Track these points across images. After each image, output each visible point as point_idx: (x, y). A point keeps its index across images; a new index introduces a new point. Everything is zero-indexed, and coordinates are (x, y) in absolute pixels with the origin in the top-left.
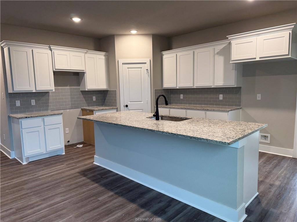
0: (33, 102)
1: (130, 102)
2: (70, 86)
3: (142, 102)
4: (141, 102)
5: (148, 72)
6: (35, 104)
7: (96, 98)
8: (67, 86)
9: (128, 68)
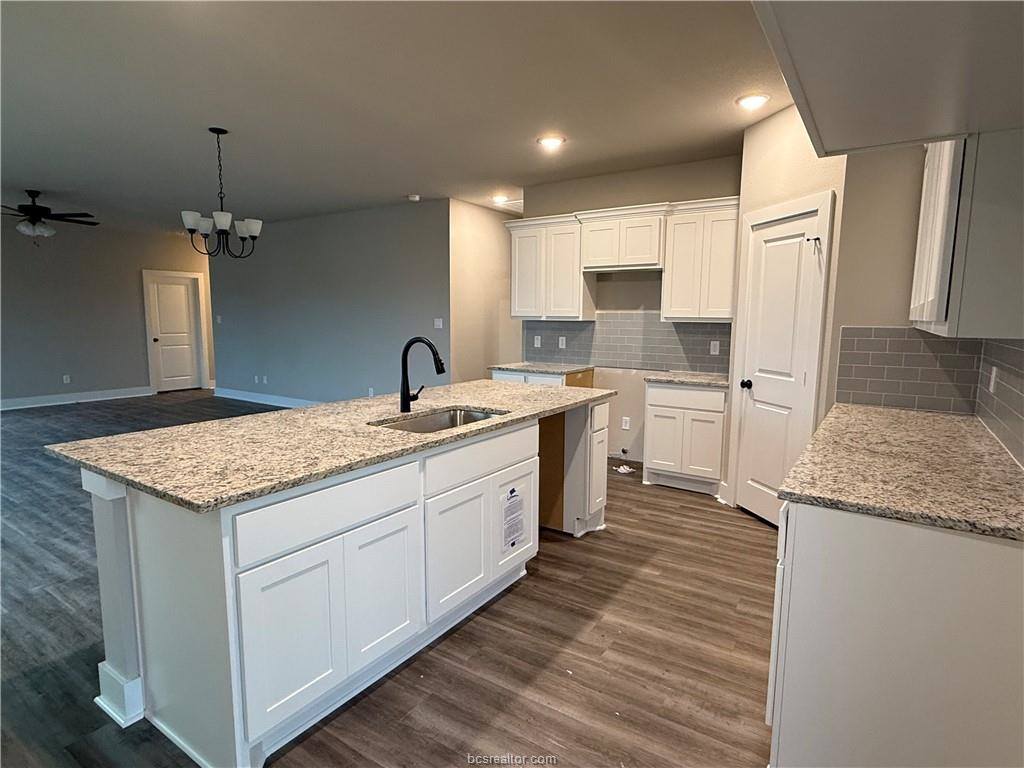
0: (562, 342)
1: (761, 371)
2: (645, 309)
3: (793, 380)
4: (790, 376)
5: (820, 251)
6: (564, 347)
7: (720, 346)
8: (636, 309)
9: (766, 242)
